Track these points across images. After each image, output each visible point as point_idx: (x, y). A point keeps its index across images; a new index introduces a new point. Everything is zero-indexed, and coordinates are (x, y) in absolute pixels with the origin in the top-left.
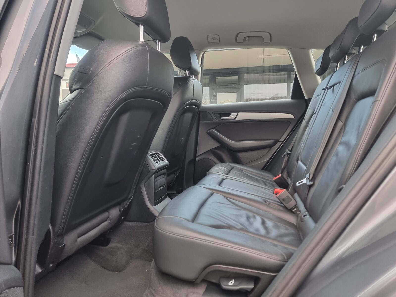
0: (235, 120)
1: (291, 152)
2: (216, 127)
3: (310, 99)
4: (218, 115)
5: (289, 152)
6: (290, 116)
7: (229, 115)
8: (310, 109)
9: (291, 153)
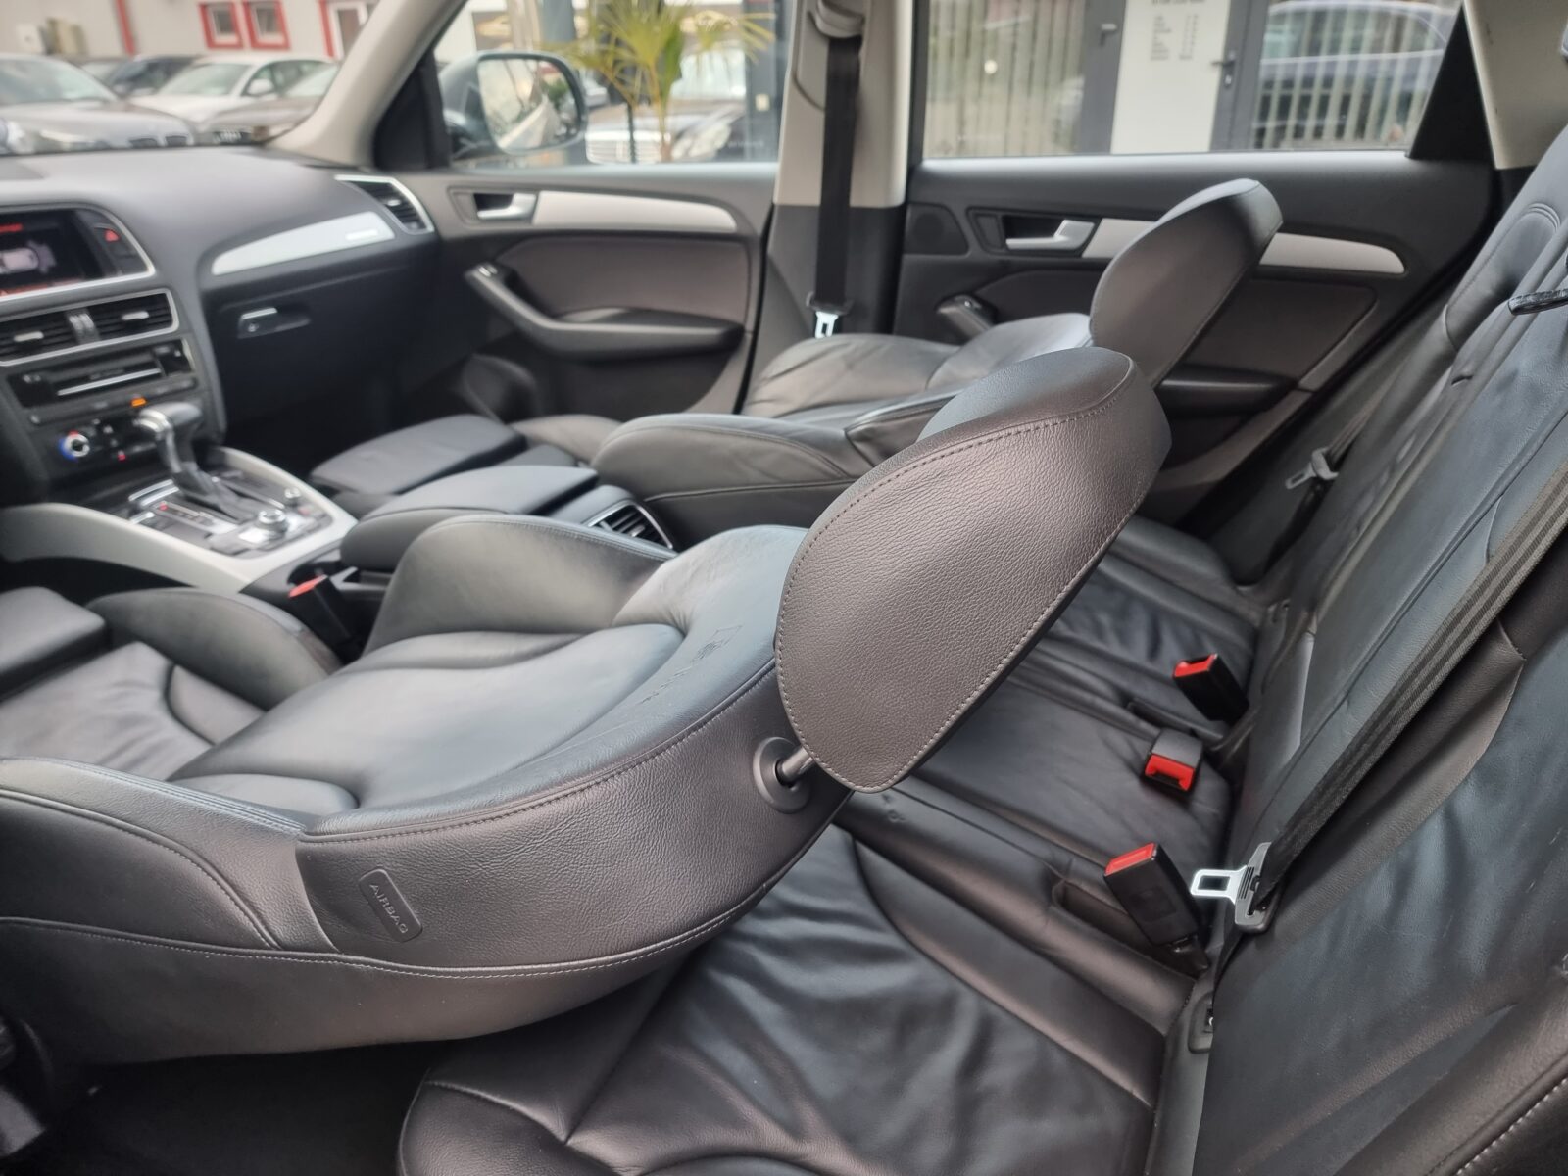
0: (1080, 255)
1: (1334, 475)
2: (983, 285)
3: (1520, 175)
4: (991, 226)
5: (1326, 474)
6: (1384, 260)
7: (1049, 229)
8: (1490, 261)
9: (1331, 482)
